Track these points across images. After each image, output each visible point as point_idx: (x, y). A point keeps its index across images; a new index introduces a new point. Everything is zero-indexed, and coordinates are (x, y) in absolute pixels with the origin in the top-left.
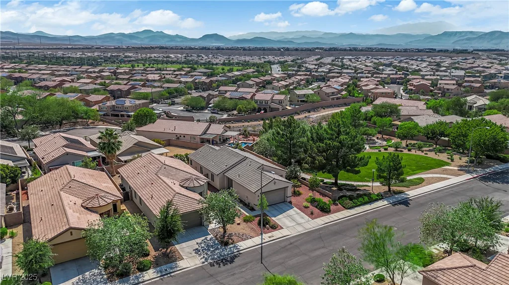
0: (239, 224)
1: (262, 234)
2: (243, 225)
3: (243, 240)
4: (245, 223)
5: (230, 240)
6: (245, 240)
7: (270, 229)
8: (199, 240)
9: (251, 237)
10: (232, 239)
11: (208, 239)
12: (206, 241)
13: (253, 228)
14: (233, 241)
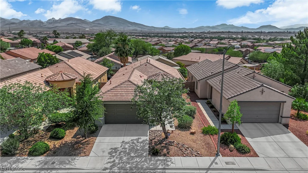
0: (192, 133)
1: (217, 155)
2: (199, 136)
3: (183, 155)
4: (202, 135)
5: (165, 150)
6: (187, 155)
7: (235, 152)
8: (128, 139)
9: (199, 155)
10: (168, 149)
11: (140, 140)
12: (135, 141)
13: (208, 144)
14: (168, 153)
